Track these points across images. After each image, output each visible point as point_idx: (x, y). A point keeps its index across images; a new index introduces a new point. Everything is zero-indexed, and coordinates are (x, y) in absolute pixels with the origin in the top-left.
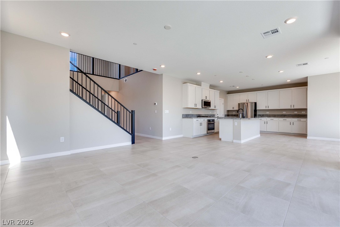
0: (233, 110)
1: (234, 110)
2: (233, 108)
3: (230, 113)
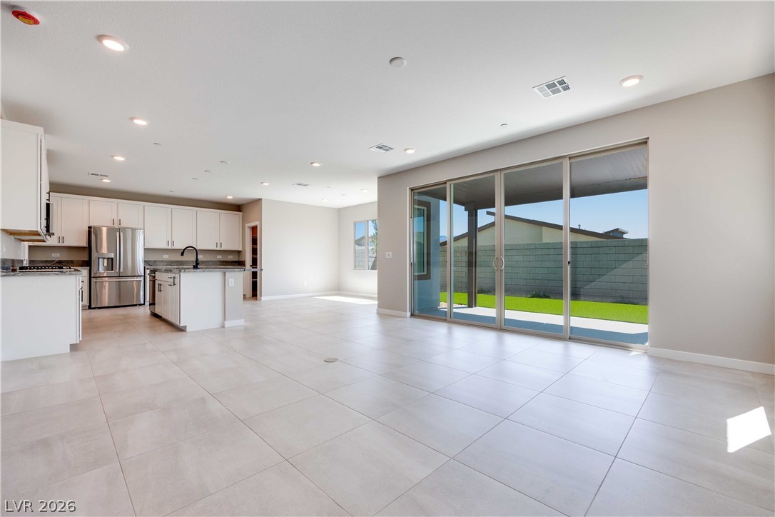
0: (60, 244)
1: (63, 244)
2: (61, 239)
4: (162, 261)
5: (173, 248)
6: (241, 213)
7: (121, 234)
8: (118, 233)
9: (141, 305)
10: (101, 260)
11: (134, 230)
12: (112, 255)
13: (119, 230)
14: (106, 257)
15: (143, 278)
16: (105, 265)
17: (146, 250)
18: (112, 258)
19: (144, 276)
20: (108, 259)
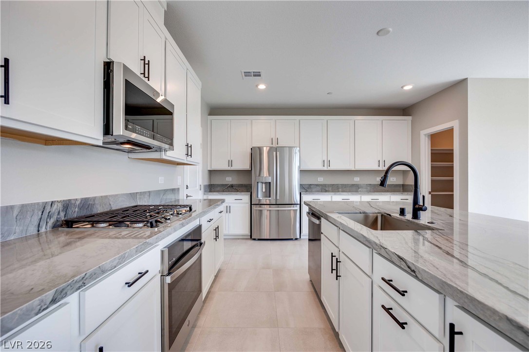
0: (229, 168)
1: (232, 168)
2: (230, 163)
3: (218, 181)
4: (317, 185)
5: (329, 169)
6: (410, 118)
7: (278, 153)
8: (275, 153)
9: (296, 239)
10: (260, 185)
11: (290, 148)
12: (269, 180)
13: (276, 149)
14: (264, 181)
15: (298, 206)
16: (264, 190)
17: (302, 172)
18: (270, 183)
19: (300, 204)
20: (266, 183)
